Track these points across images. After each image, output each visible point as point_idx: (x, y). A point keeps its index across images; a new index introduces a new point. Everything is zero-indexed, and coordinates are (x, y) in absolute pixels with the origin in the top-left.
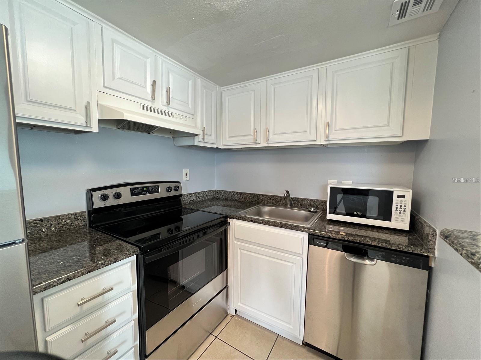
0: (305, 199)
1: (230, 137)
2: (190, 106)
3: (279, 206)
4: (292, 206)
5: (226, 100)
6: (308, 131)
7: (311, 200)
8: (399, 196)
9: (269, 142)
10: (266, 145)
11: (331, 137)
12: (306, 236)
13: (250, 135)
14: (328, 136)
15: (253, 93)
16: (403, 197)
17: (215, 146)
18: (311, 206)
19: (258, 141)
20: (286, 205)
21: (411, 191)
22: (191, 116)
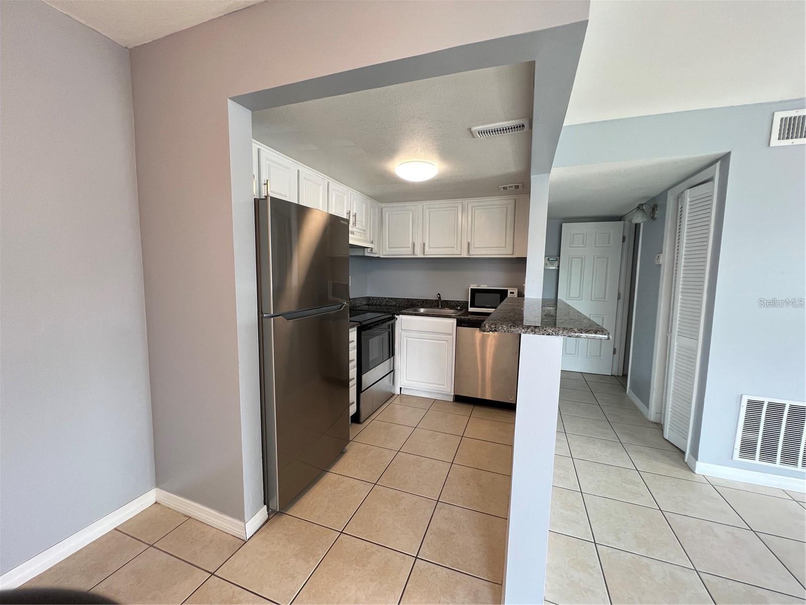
0: (453, 301)
1: (389, 248)
2: (364, 224)
3: (431, 307)
4: (443, 307)
5: (386, 216)
6: (455, 247)
7: (458, 301)
8: (511, 293)
9: (425, 253)
10: (422, 256)
11: (471, 253)
12: (454, 321)
13: (409, 247)
14: (469, 252)
15: (411, 214)
16: (513, 293)
17: (376, 256)
18: (457, 306)
19: (416, 253)
20: (437, 307)
21: (517, 289)
22: (363, 232)
